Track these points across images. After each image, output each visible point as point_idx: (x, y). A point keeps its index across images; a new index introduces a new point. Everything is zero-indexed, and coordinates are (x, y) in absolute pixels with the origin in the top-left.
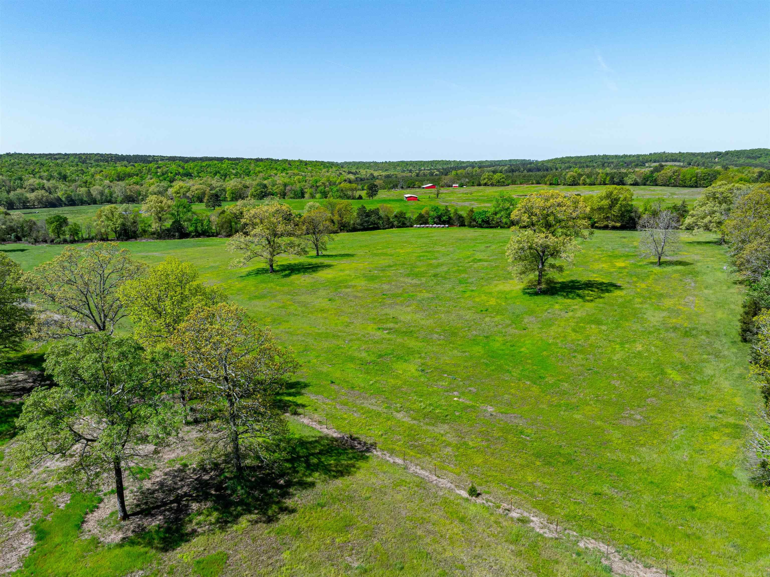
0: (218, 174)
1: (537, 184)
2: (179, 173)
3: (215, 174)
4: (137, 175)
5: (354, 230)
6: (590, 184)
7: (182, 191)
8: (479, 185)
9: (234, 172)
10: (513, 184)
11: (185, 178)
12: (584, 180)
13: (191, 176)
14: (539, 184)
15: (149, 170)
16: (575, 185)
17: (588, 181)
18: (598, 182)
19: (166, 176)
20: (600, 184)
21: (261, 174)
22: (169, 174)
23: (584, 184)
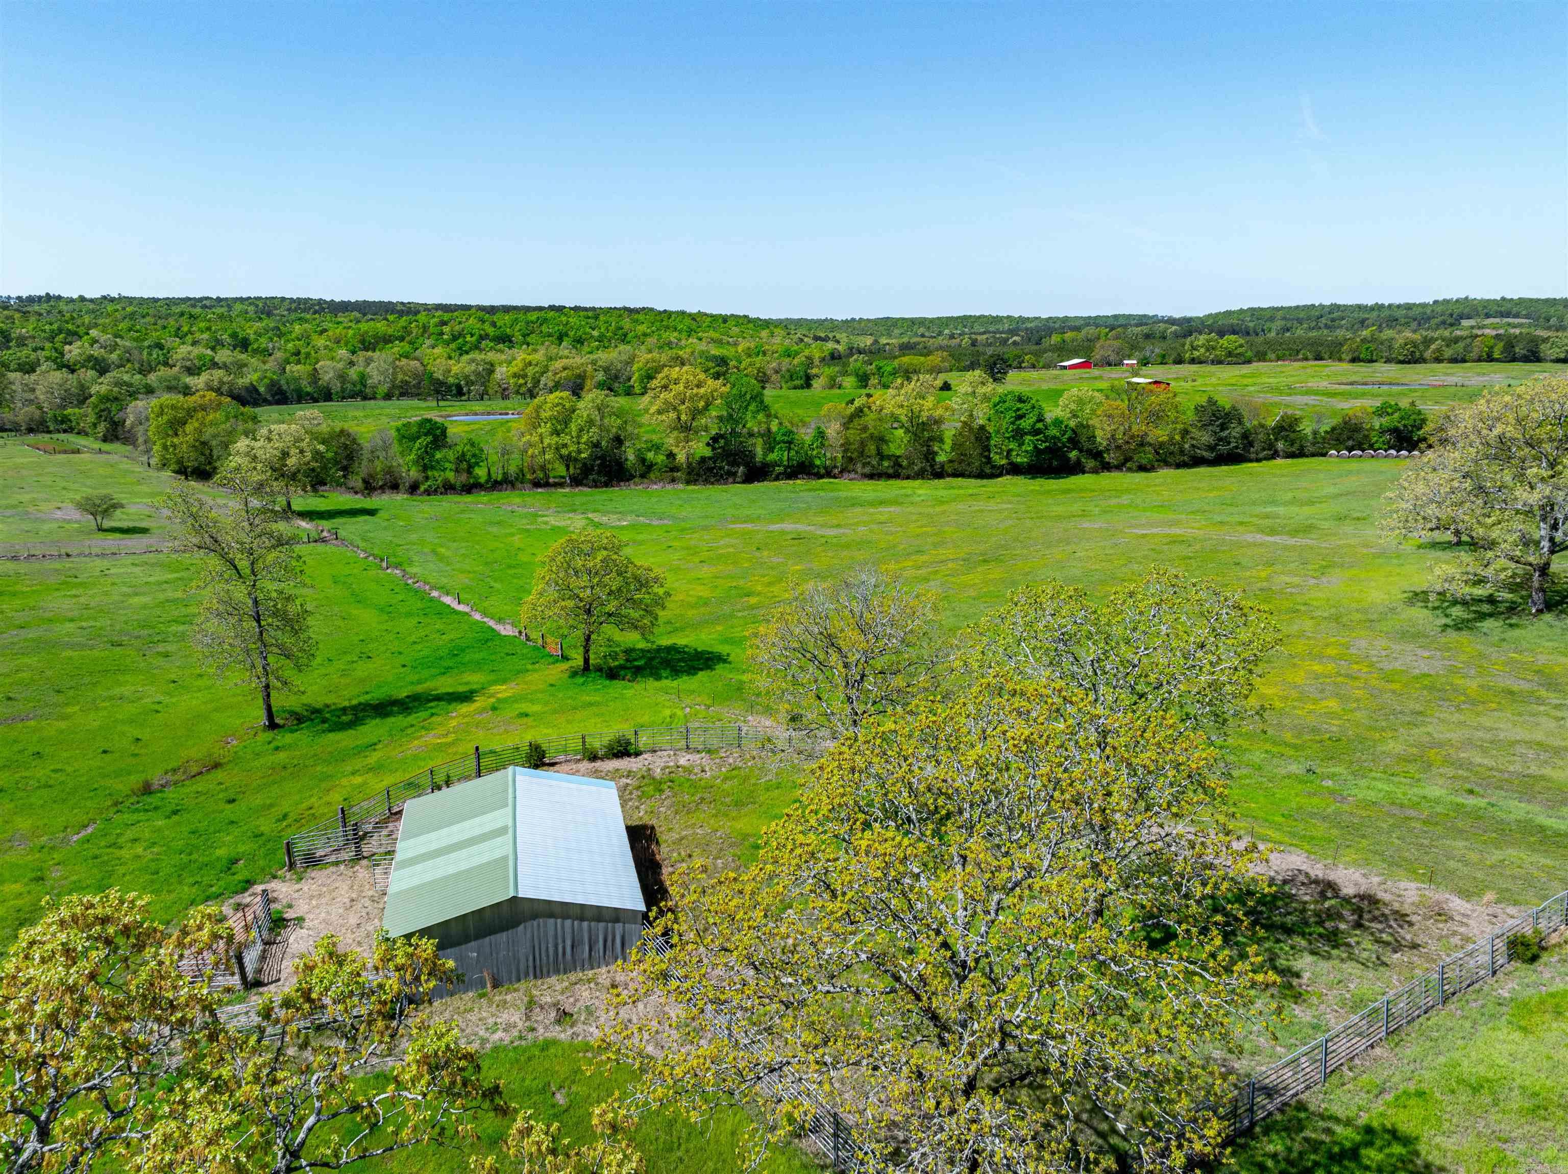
0: (565, 339)
1: (1316, 359)
2: (487, 335)
3: (560, 339)
4: (402, 339)
5: (1197, 462)
6: (1454, 360)
7: (530, 371)
8: (1179, 361)
9: (595, 333)
10: (1259, 360)
11: (501, 346)
12: (1438, 350)
13: (511, 341)
14: (1321, 359)
15: (425, 328)
16: (1416, 362)
17: (1448, 353)
18: (1473, 355)
19: (460, 340)
20: (1479, 360)
21: (649, 340)
22: (468, 338)
23: (1438, 360)
